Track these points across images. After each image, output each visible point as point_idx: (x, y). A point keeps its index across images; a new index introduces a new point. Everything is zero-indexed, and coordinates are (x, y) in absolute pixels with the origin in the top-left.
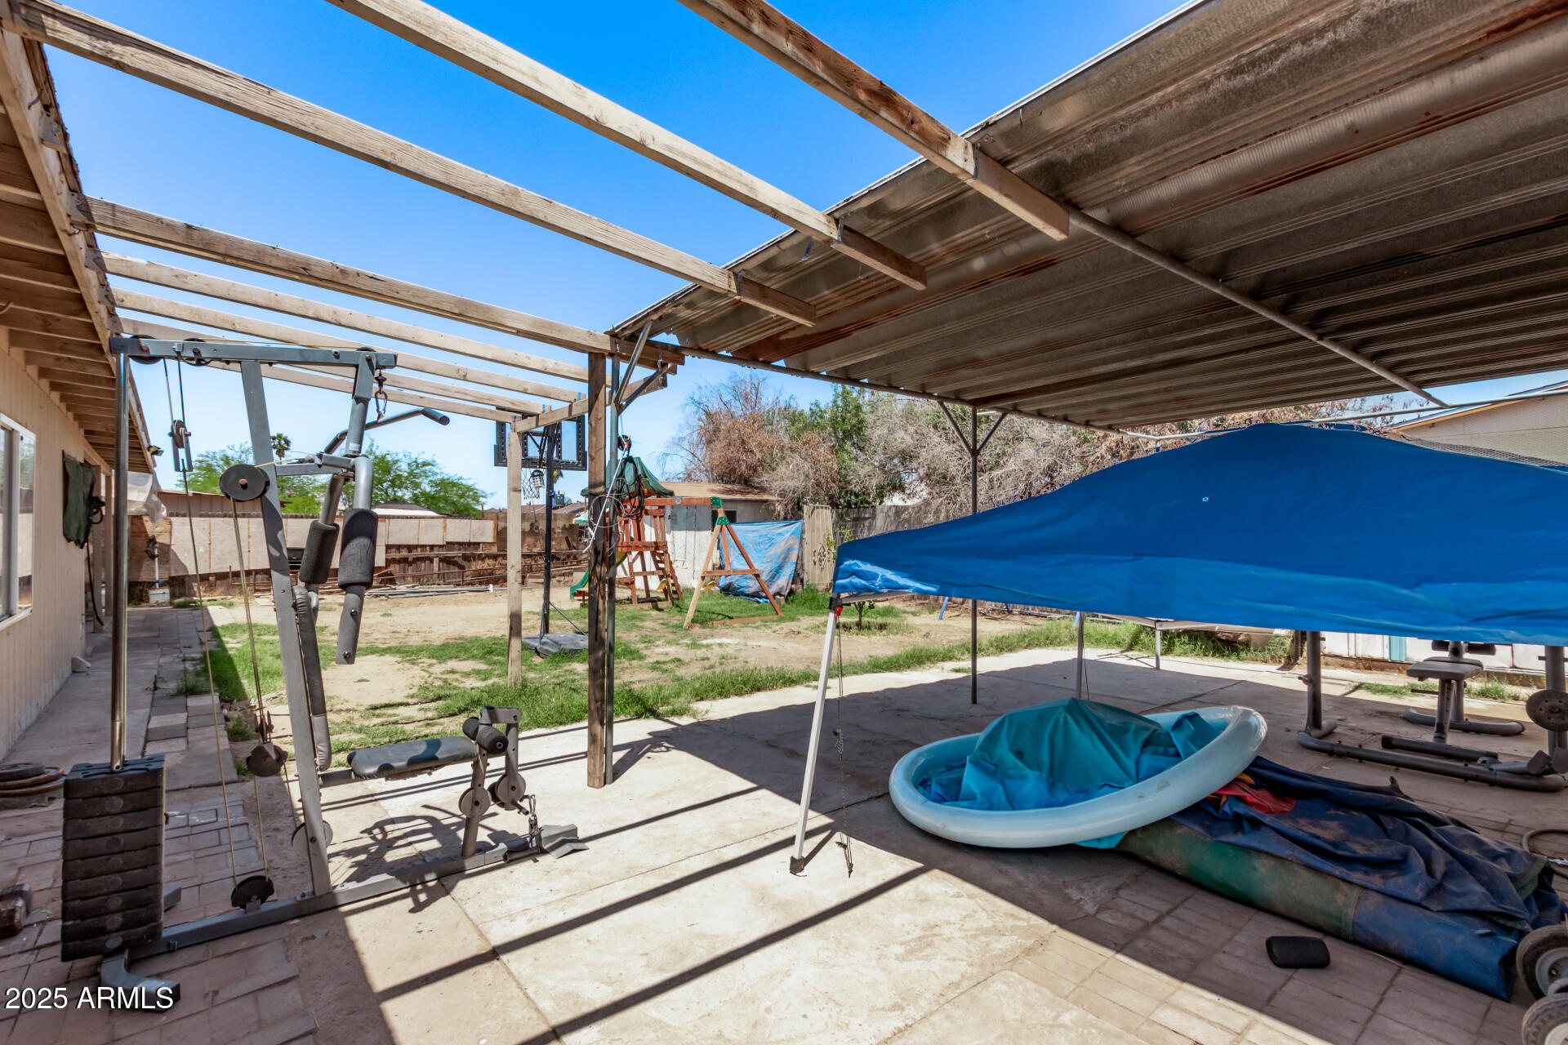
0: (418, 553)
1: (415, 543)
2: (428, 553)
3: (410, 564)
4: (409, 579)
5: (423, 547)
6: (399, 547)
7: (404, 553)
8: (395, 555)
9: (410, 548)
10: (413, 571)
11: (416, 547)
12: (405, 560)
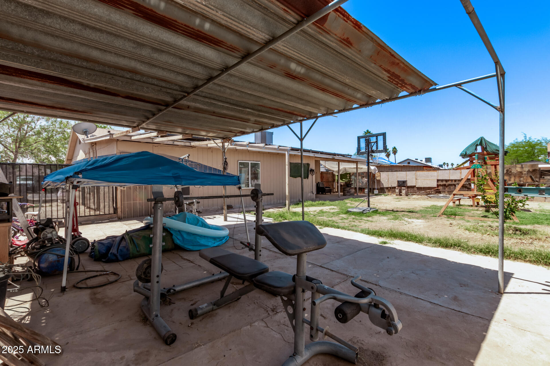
0: (449, 183)
1: (448, 179)
2: (454, 183)
3: (447, 187)
4: (446, 192)
5: (452, 180)
6: (442, 181)
7: (444, 183)
8: (440, 183)
9: (447, 181)
10: (448, 189)
11: (449, 180)
12: (445, 185)
